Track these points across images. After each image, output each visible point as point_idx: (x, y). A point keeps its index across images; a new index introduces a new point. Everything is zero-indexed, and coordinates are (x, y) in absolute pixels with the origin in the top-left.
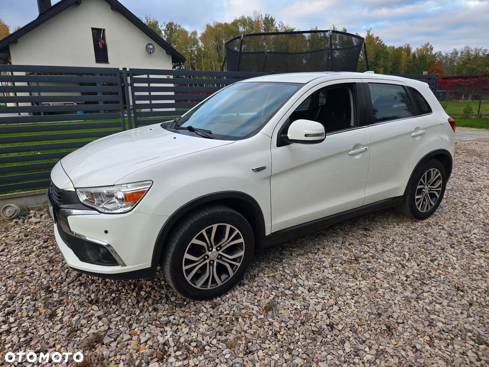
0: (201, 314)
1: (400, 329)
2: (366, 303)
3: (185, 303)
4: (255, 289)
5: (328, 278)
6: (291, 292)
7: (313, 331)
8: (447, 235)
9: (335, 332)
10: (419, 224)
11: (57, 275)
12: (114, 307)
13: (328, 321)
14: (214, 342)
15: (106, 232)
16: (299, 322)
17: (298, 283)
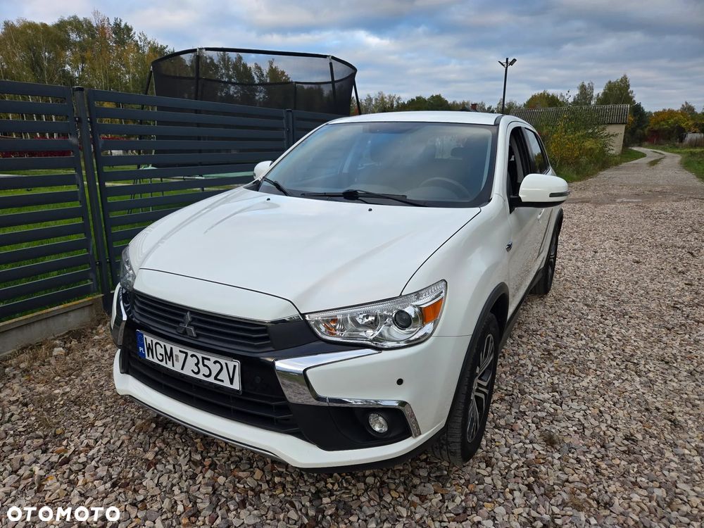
0: (488, 480)
1: (679, 419)
2: (621, 400)
3: (446, 473)
4: (502, 422)
5: (552, 383)
6: (544, 414)
7: (624, 452)
8: (586, 307)
9: (640, 444)
10: (549, 299)
11: (166, 504)
12: (353, 519)
13: (621, 434)
14: (556, 510)
15: (400, 382)
16: (599, 447)
17: (535, 398)
